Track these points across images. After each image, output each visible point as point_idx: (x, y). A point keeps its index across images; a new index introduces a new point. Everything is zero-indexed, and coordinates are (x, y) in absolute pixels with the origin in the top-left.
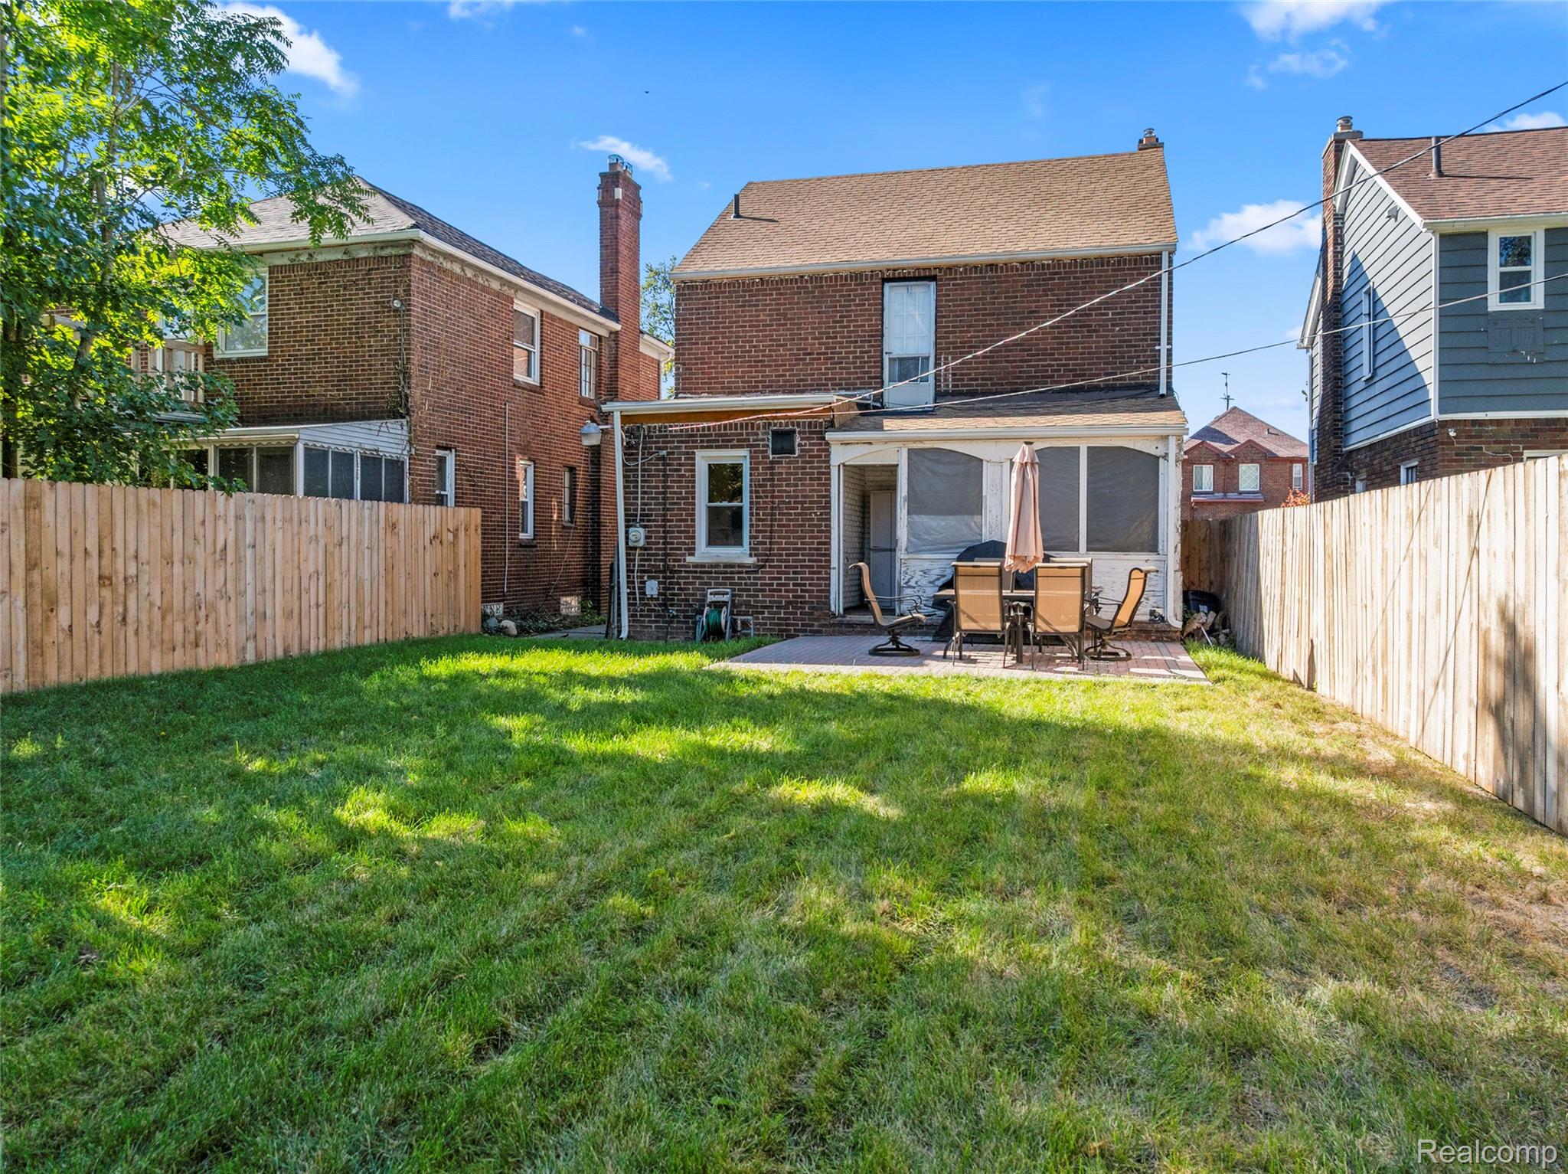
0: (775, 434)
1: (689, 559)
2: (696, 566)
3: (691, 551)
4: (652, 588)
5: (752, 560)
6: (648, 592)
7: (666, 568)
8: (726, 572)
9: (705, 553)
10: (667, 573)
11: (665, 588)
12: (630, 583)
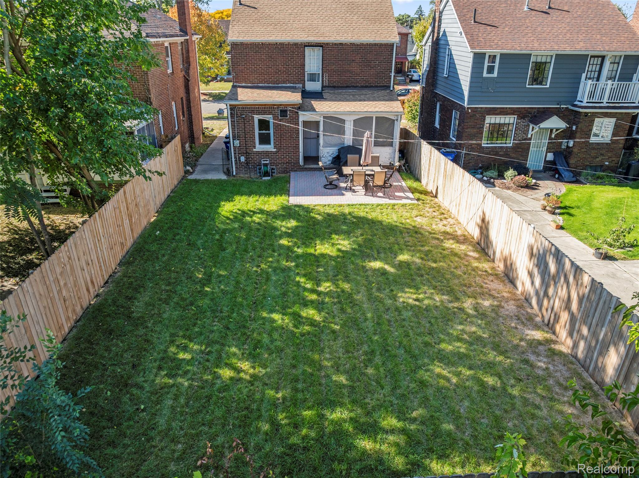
0: (281, 111)
1: (254, 150)
2: (257, 152)
3: (255, 147)
4: (243, 159)
5: (275, 150)
6: (242, 161)
7: (246, 152)
8: (266, 154)
9: (259, 148)
10: (247, 154)
11: (247, 159)
12: (235, 157)
